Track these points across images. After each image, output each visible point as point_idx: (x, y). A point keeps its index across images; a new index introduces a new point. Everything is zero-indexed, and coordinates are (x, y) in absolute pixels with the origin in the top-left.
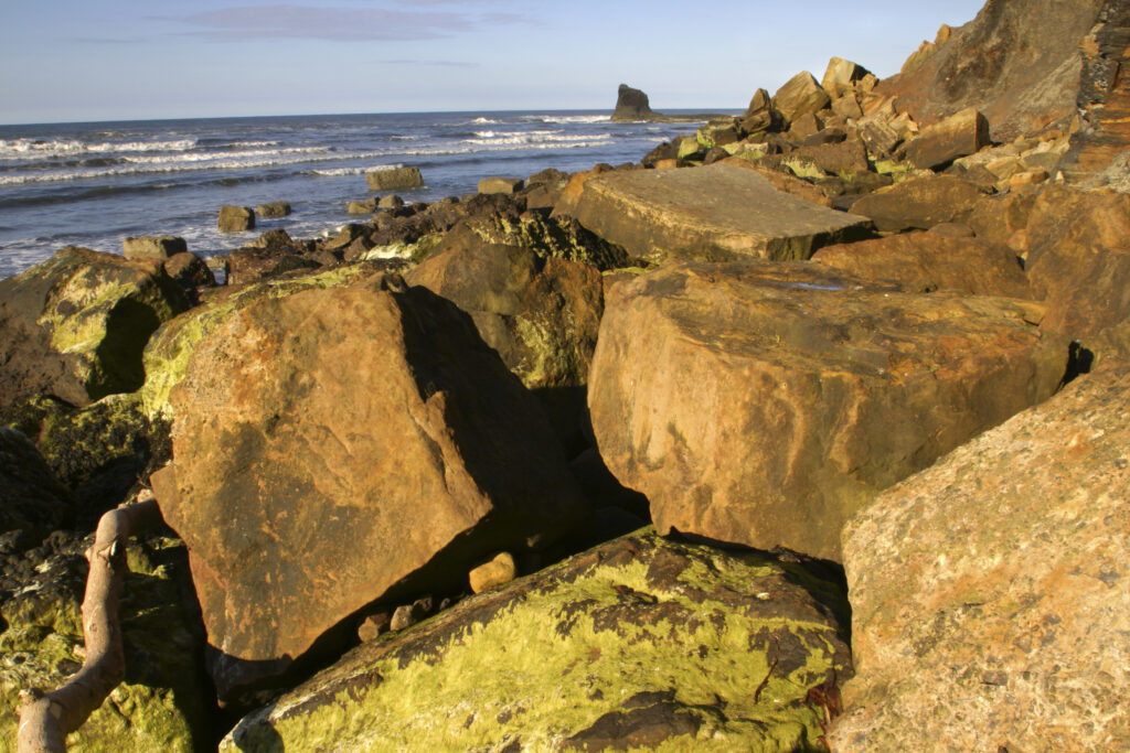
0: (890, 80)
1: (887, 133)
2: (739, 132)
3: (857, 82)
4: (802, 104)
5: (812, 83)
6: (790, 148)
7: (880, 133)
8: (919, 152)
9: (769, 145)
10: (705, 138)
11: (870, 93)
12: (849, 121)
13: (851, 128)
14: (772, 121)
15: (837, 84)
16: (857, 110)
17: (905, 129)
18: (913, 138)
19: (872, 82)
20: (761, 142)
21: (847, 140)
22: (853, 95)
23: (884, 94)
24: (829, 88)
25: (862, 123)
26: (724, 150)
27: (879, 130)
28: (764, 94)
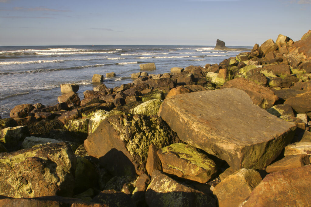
0: (298, 42)
1: (297, 60)
2: (249, 57)
3: (287, 42)
4: (269, 49)
5: (273, 42)
6: (265, 63)
7: (294, 59)
8: (308, 67)
9: (258, 62)
10: (238, 59)
11: (291, 46)
12: (284, 54)
13: (285, 57)
14: (259, 54)
15: (280, 43)
16: (287, 51)
17: (302, 58)
18: (305, 62)
19: (292, 43)
20: (256, 61)
21: (283, 62)
22: (285, 46)
23: (296, 46)
24: (278, 44)
25: (288, 55)
26: (244, 63)
27: (294, 58)
28: (258, 46)
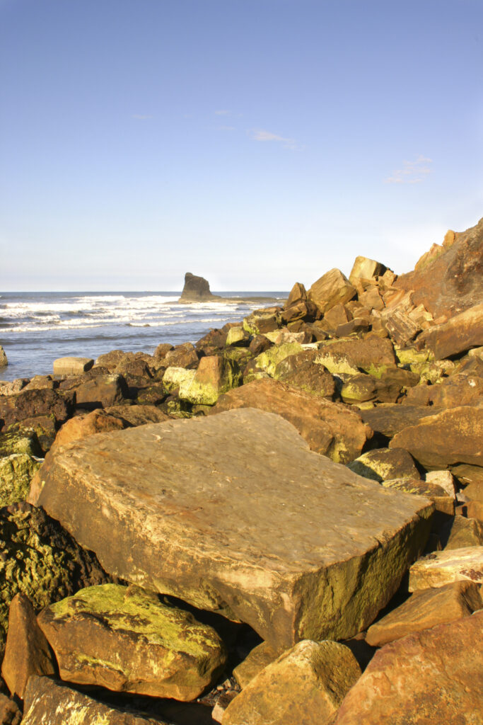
0: (406, 276)
1: (408, 325)
2: (279, 320)
3: (380, 278)
4: (333, 297)
5: (341, 279)
6: (324, 337)
7: (401, 324)
8: (438, 342)
9: (306, 333)
10: (250, 326)
11: (390, 287)
12: (373, 311)
13: (376, 319)
14: (308, 311)
15: (362, 280)
16: (380, 301)
17: (421, 320)
18: (431, 329)
19: (392, 278)
20: (299, 331)
21: (373, 332)
22: (376, 289)
23: (403, 288)
24: (356, 282)
25: (385, 313)
26: (266, 338)
27: (401, 321)
28: (302, 288)
